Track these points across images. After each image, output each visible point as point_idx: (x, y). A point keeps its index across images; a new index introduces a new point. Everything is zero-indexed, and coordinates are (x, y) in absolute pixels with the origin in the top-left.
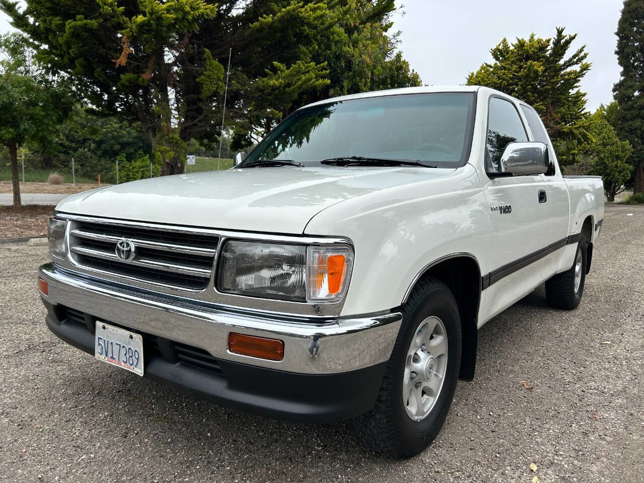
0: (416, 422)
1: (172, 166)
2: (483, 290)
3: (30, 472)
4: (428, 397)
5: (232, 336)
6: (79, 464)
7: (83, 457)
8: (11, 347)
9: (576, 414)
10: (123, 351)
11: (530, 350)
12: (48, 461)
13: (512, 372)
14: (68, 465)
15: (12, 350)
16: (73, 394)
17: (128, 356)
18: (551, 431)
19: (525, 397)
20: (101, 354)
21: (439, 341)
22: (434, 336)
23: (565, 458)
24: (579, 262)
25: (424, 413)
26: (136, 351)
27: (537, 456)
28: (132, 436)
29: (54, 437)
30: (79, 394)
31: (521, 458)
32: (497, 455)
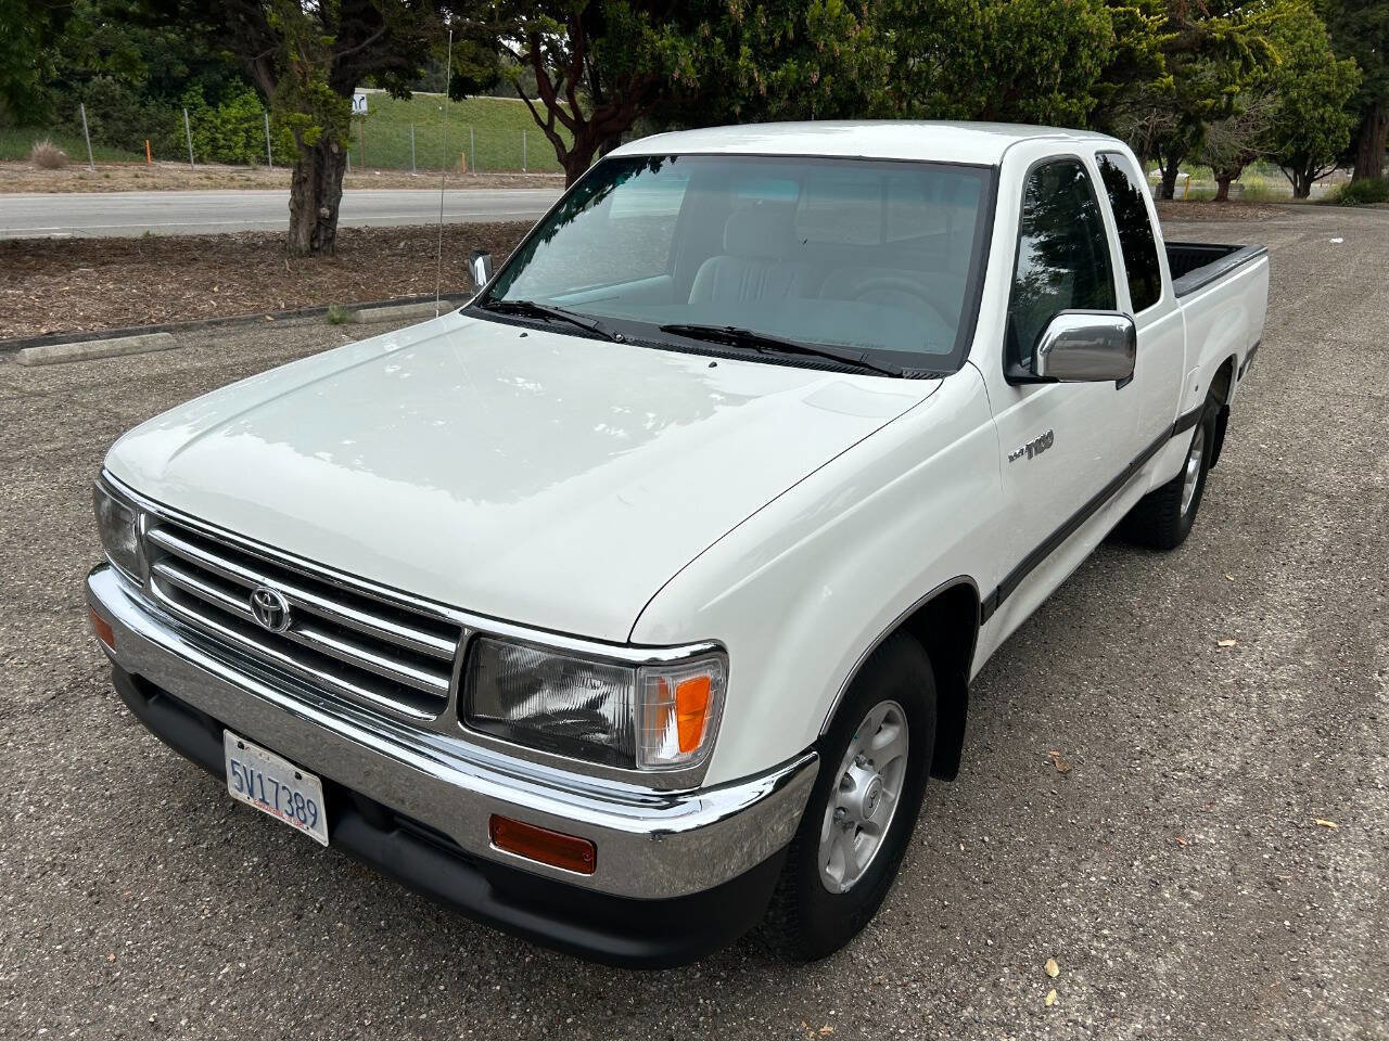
0: (843, 894)
1: (318, 151)
2: (982, 624)
3: (131, 1007)
4: (868, 837)
5: (496, 822)
7: (226, 970)
9: (1144, 833)
10: (284, 796)
13: (1035, 727)
14: (202, 990)
16: (184, 808)
17: (295, 807)
18: (1093, 879)
19: (1052, 793)
20: (241, 790)
21: (891, 736)
22: (883, 727)
23: (1111, 943)
24: (1197, 449)
25: (859, 871)
26: (309, 801)
27: (1061, 942)
28: (311, 915)
29: (163, 922)
31: (1031, 946)
32: (990, 942)
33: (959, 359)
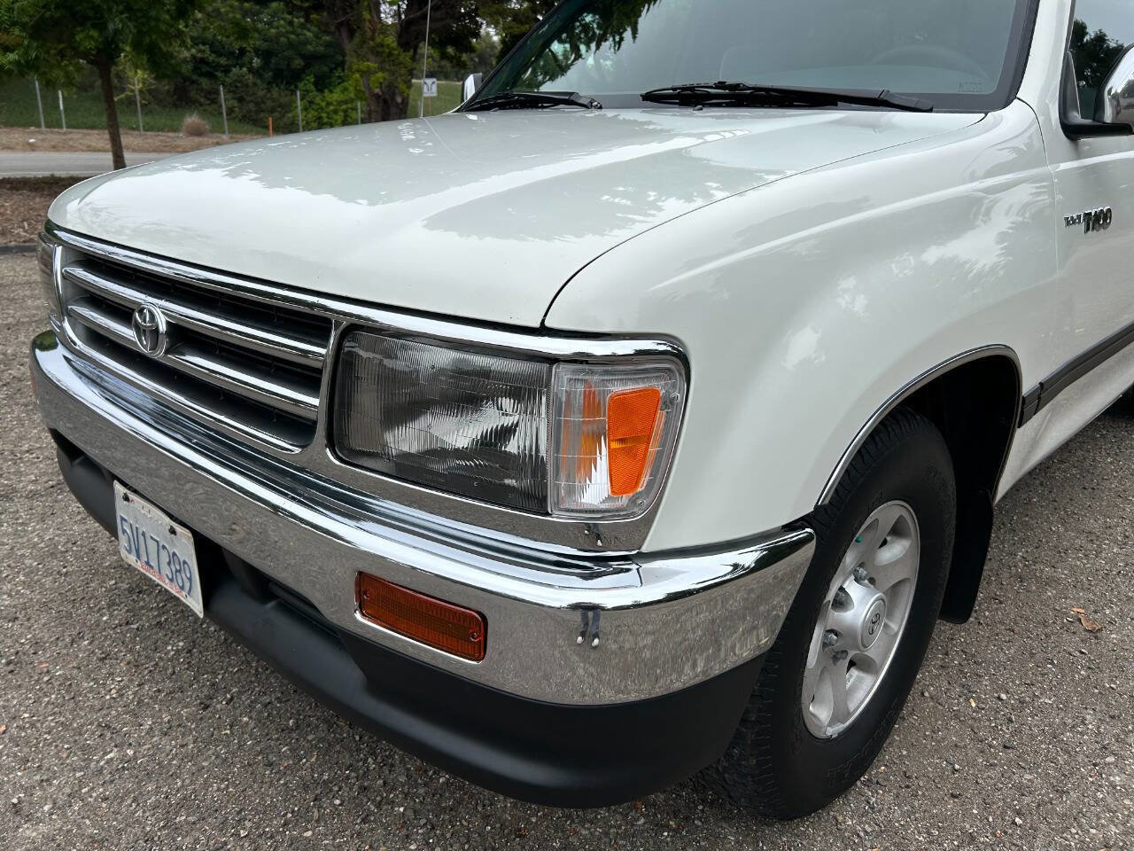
0: (829, 740)
1: (385, 101)
2: (1019, 427)
4: (862, 674)
6: (100, 771)
7: (111, 755)
8: (45, 474)
10: (165, 558)
11: (1093, 524)
12: (41, 760)
13: (1051, 581)
14: (78, 775)
15: (45, 479)
16: (131, 591)
17: (174, 570)
19: (1083, 653)
20: (130, 551)
21: (898, 553)
22: (889, 539)
25: (849, 714)
26: (185, 562)
27: (1114, 829)
28: (219, 706)
29: (66, 698)
30: (140, 592)
31: (1074, 831)
32: (1017, 820)
33: (1007, 94)
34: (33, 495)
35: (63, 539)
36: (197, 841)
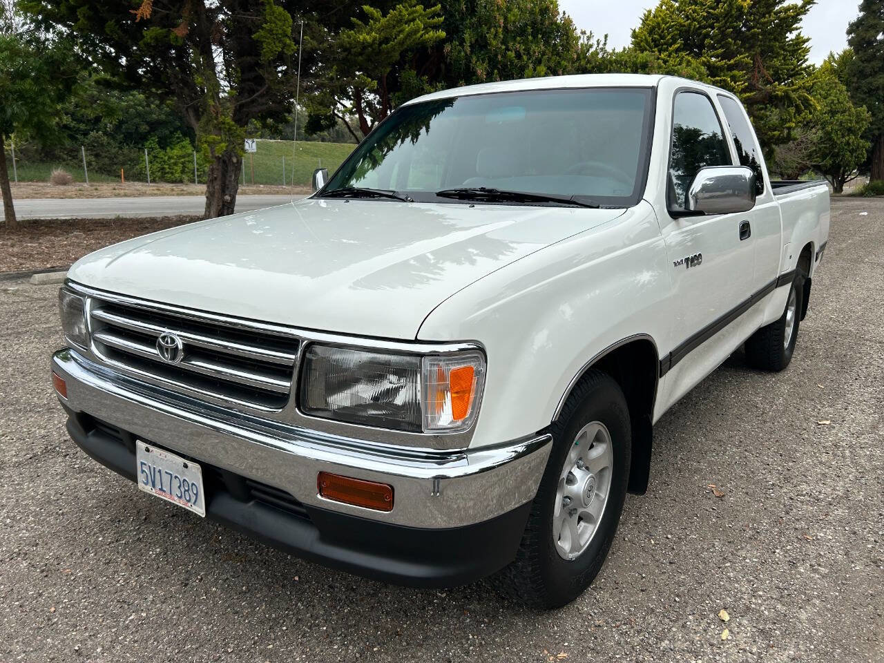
0: (570, 561)
1: (224, 162)
2: (660, 377)
3: (63, 641)
4: (586, 524)
5: (323, 476)
6: (127, 627)
7: (132, 617)
8: (22, 450)
9: (781, 533)
10: (176, 483)
11: (722, 436)
12: (86, 624)
13: (698, 471)
14: (113, 630)
15: (24, 453)
16: (112, 521)
17: (183, 490)
18: (748, 561)
19: (713, 509)
20: (146, 484)
21: (600, 451)
22: (594, 444)
23: (765, 601)
24: (791, 306)
25: (582, 547)
26: (193, 484)
27: (728, 599)
28: (194, 584)
29: (90, 588)
30: (119, 521)
31: (707, 602)
32: (677, 599)
33: (637, 197)
34: (18, 465)
35: (52, 492)
36: (202, 658)
